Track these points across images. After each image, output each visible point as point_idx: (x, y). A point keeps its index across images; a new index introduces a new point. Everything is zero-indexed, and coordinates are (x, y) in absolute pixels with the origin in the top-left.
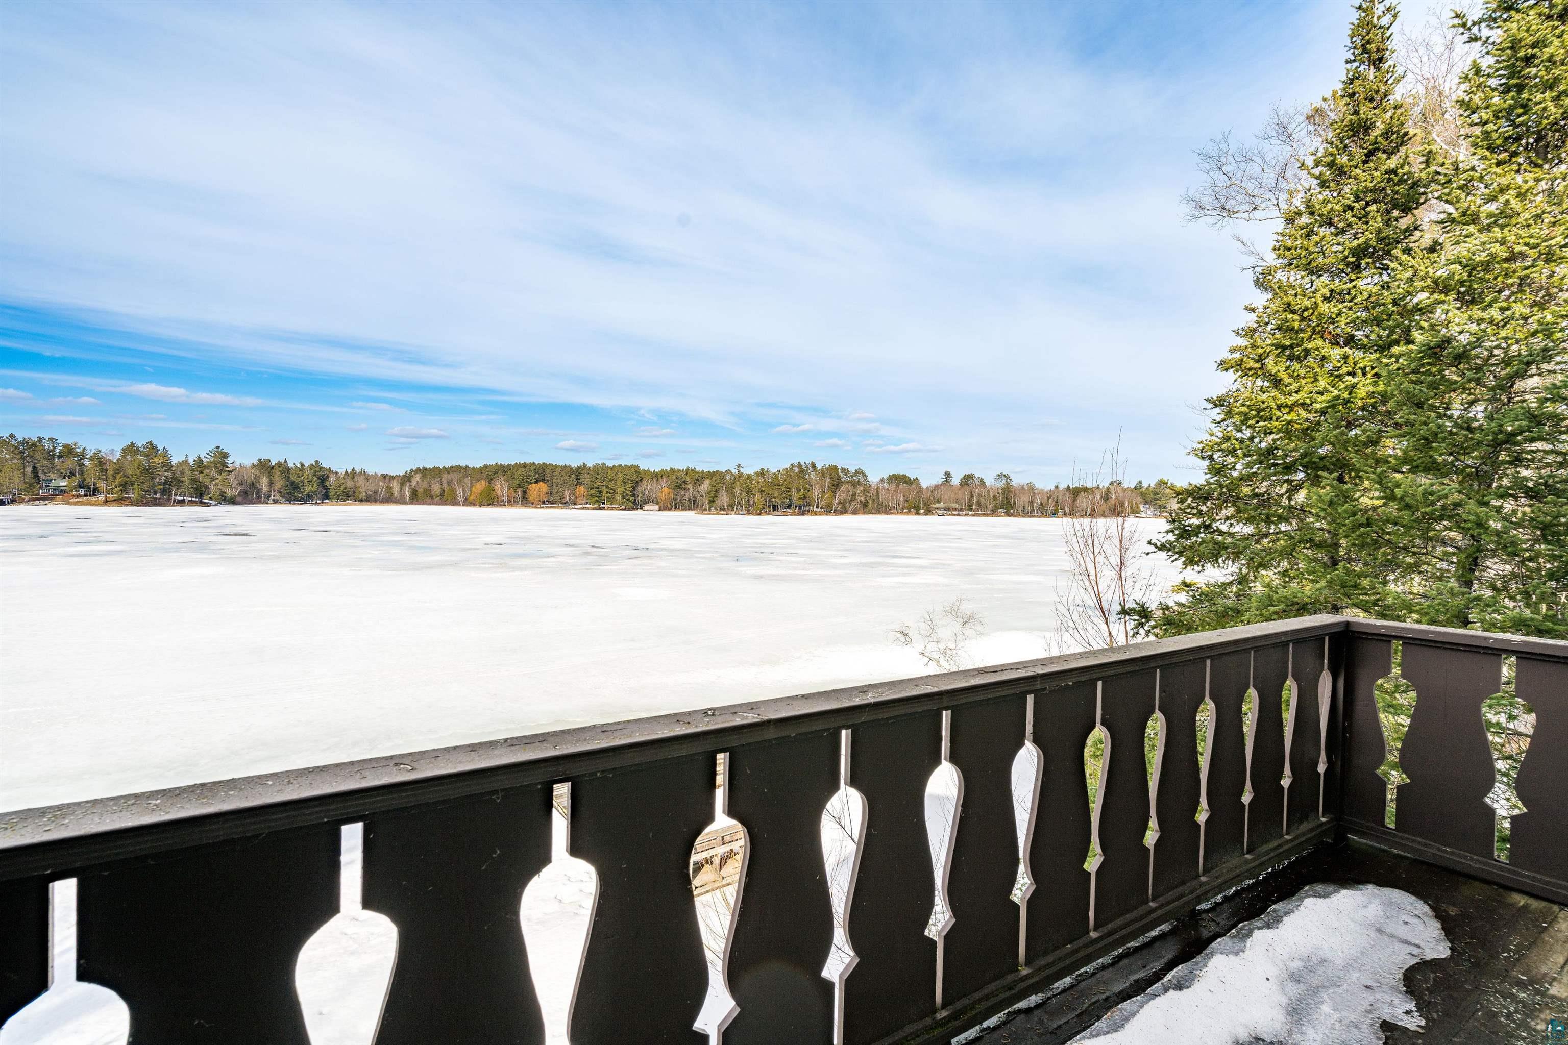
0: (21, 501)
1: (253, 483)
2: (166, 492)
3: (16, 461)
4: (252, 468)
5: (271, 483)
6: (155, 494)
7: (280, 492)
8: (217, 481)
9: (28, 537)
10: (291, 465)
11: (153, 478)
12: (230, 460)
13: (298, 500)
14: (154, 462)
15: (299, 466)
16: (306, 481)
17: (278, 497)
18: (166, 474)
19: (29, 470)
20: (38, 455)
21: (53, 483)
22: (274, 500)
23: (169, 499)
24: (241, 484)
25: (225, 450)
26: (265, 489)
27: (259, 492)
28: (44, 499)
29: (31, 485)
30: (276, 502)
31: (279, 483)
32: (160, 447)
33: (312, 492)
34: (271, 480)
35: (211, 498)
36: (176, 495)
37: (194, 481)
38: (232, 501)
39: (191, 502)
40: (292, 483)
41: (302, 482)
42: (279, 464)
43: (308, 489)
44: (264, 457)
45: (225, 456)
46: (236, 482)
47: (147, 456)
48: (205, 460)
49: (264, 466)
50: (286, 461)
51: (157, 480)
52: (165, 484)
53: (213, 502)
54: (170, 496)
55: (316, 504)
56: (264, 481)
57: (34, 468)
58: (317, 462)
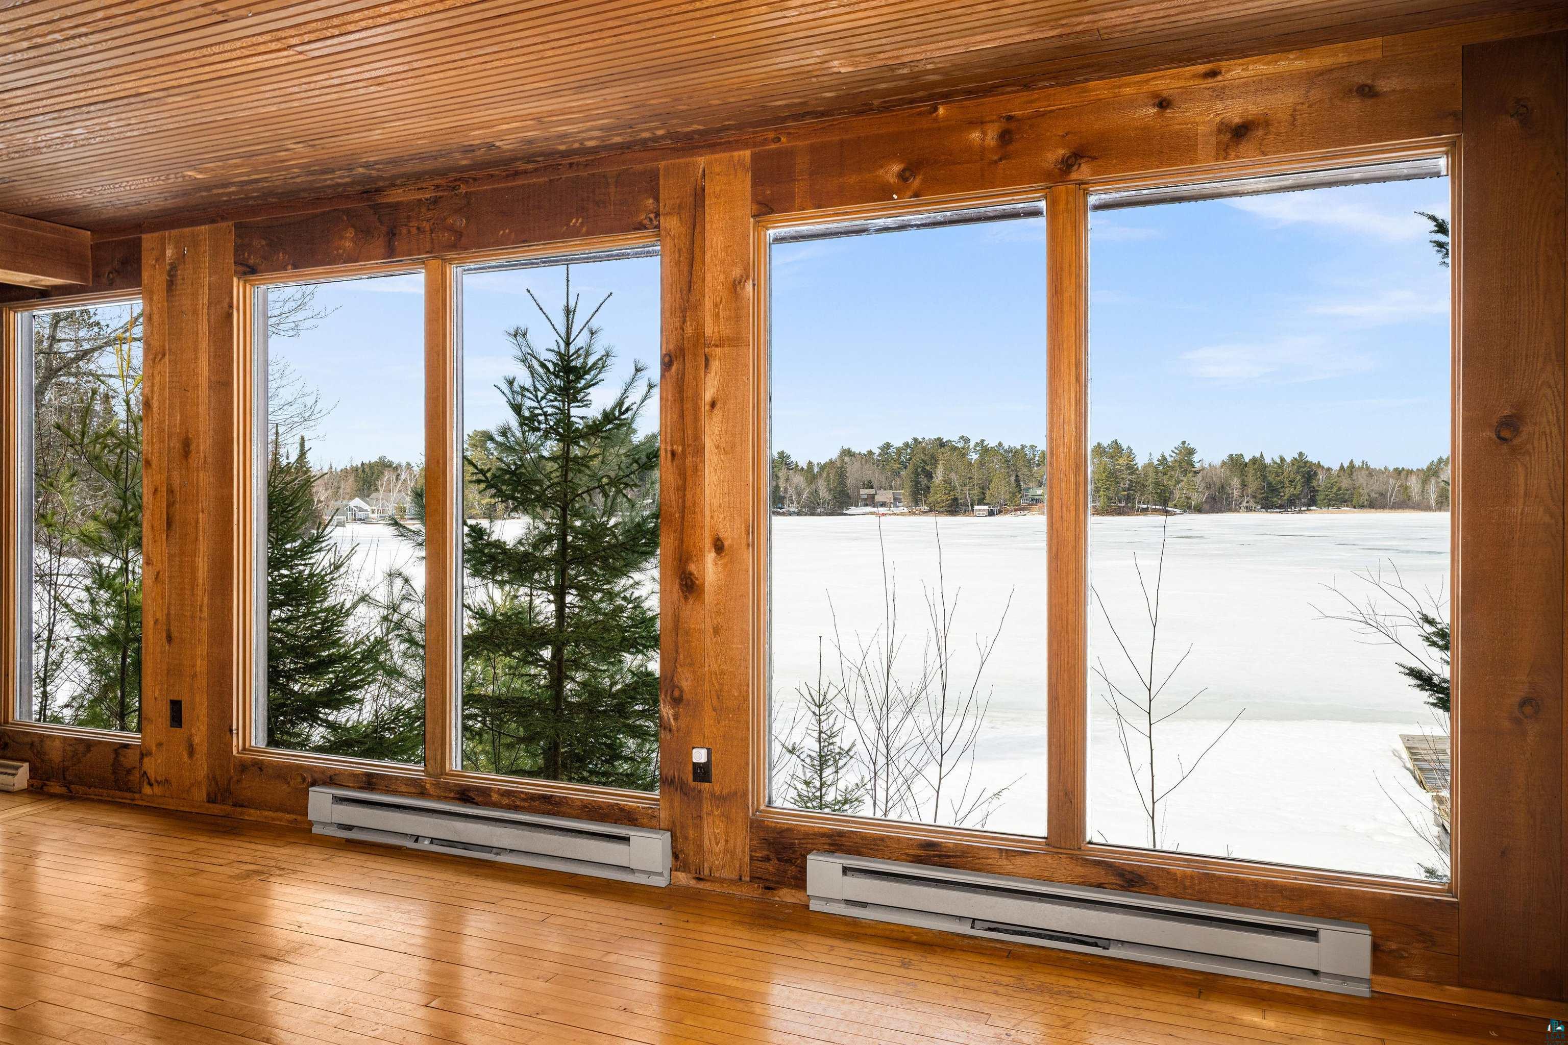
0: (1007, 512)
1: (1222, 486)
2: (1129, 499)
3: (1003, 470)
4: (1222, 467)
5: (1244, 485)
7: (1254, 497)
8: (1182, 483)
10: (1268, 461)
11: (1118, 483)
12: (1196, 458)
13: (1277, 508)
14: (1119, 464)
15: (1278, 461)
16: (1286, 481)
17: (1252, 504)
18: (1130, 477)
19: (1013, 478)
20: (1020, 463)
22: (1247, 508)
23: (1132, 508)
24: (1208, 487)
25: (1192, 446)
26: (1236, 493)
27: (1229, 497)
28: (1024, 509)
29: (1014, 494)
30: (1249, 509)
31: (1254, 484)
33: (1294, 495)
34: (1243, 481)
35: (1175, 506)
36: (1139, 503)
37: (1157, 484)
38: (1199, 510)
39: (1155, 510)
40: (1269, 484)
42: (1254, 461)
43: (1289, 491)
44: (1235, 452)
45: (1191, 452)
46: (1203, 485)
47: (1112, 457)
48: (1169, 459)
49: (1236, 464)
50: (1262, 455)
52: (1129, 489)
53: (1178, 511)
54: (1134, 503)
55: (1300, 511)
56: (1236, 482)
57: (1017, 476)
58: (1301, 454)
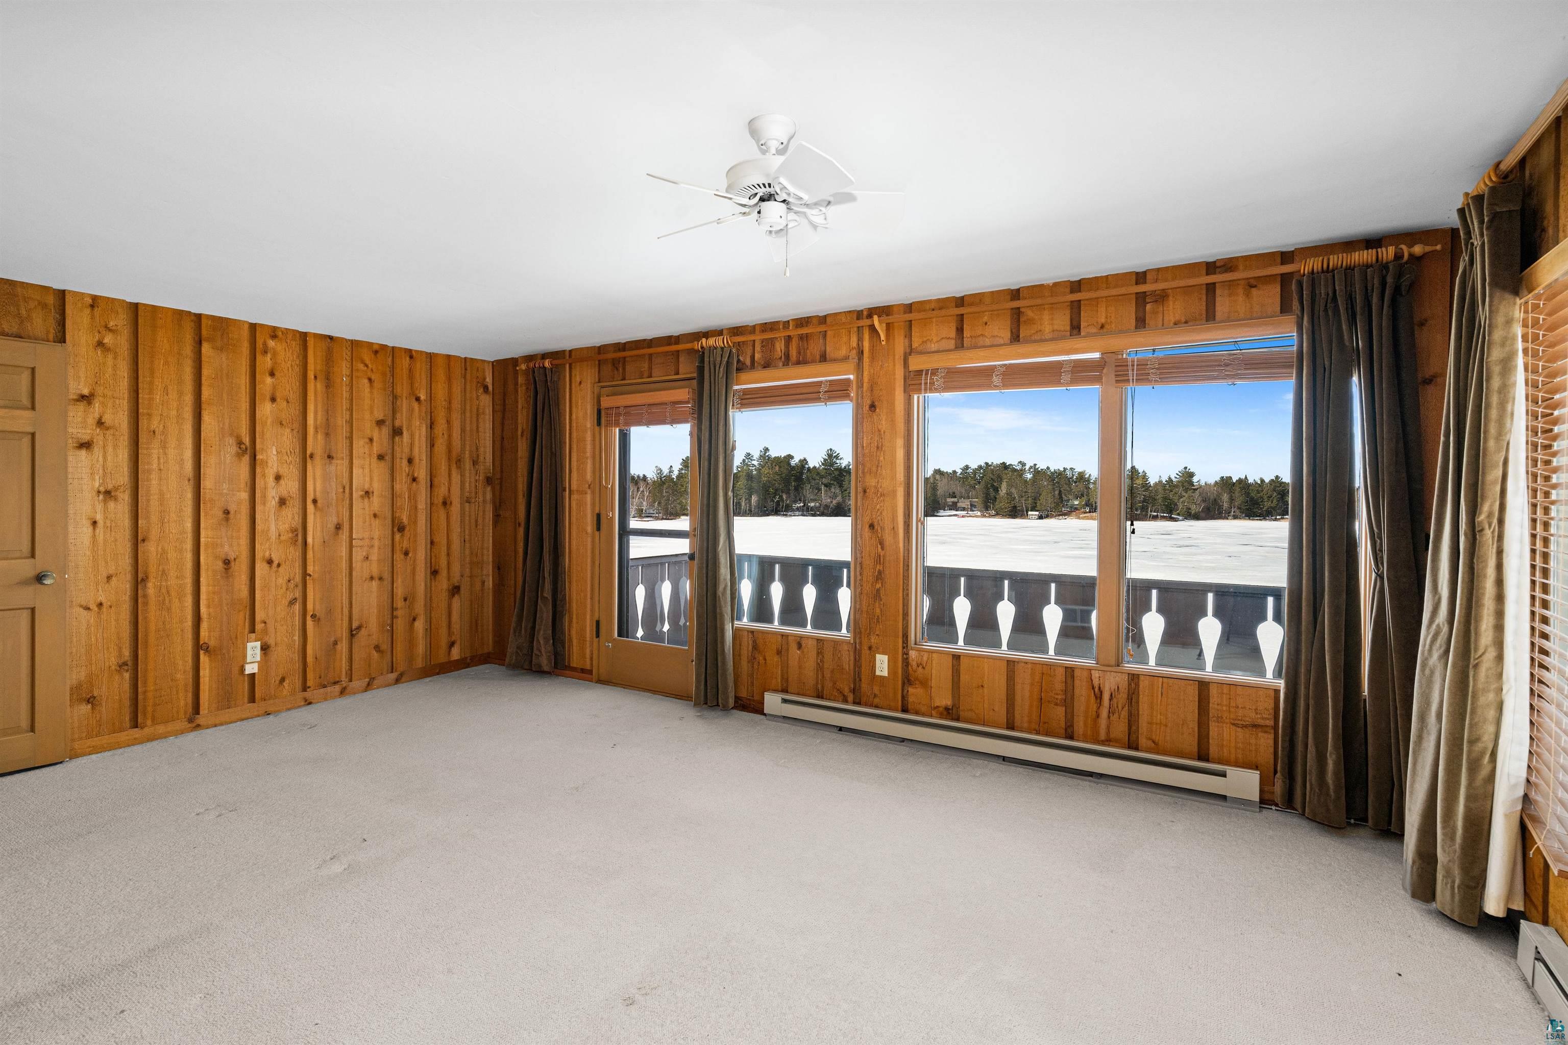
6: (1137, 510)
9: (1046, 542)
21: (1070, 503)
32: (1141, 471)
41: (1261, 497)
51: (1138, 499)
